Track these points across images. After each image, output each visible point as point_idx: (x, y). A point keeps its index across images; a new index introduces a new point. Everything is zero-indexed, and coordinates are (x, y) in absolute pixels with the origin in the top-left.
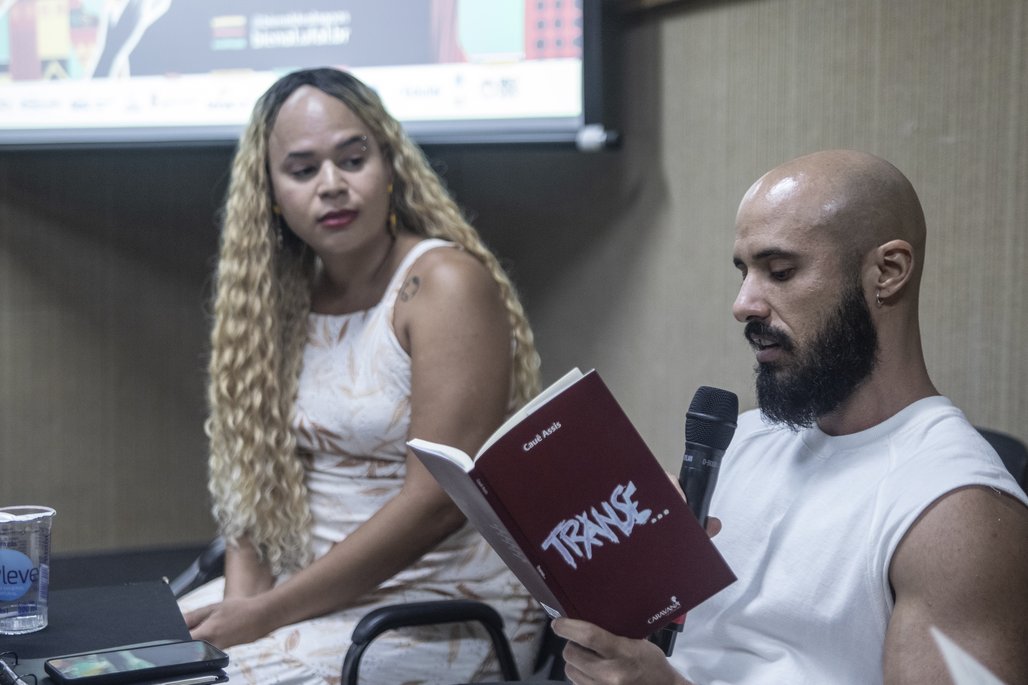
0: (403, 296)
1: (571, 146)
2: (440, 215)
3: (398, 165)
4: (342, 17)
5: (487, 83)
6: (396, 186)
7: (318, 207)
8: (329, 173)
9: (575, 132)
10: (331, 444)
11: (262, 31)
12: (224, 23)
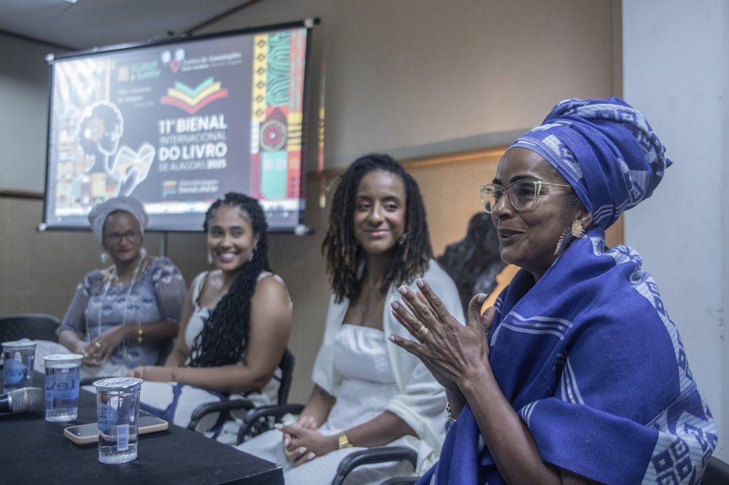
1: (292, 233)
4: (215, 182)
5: (272, 208)
9: (294, 227)
11: (183, 187)
12: (168, 183)
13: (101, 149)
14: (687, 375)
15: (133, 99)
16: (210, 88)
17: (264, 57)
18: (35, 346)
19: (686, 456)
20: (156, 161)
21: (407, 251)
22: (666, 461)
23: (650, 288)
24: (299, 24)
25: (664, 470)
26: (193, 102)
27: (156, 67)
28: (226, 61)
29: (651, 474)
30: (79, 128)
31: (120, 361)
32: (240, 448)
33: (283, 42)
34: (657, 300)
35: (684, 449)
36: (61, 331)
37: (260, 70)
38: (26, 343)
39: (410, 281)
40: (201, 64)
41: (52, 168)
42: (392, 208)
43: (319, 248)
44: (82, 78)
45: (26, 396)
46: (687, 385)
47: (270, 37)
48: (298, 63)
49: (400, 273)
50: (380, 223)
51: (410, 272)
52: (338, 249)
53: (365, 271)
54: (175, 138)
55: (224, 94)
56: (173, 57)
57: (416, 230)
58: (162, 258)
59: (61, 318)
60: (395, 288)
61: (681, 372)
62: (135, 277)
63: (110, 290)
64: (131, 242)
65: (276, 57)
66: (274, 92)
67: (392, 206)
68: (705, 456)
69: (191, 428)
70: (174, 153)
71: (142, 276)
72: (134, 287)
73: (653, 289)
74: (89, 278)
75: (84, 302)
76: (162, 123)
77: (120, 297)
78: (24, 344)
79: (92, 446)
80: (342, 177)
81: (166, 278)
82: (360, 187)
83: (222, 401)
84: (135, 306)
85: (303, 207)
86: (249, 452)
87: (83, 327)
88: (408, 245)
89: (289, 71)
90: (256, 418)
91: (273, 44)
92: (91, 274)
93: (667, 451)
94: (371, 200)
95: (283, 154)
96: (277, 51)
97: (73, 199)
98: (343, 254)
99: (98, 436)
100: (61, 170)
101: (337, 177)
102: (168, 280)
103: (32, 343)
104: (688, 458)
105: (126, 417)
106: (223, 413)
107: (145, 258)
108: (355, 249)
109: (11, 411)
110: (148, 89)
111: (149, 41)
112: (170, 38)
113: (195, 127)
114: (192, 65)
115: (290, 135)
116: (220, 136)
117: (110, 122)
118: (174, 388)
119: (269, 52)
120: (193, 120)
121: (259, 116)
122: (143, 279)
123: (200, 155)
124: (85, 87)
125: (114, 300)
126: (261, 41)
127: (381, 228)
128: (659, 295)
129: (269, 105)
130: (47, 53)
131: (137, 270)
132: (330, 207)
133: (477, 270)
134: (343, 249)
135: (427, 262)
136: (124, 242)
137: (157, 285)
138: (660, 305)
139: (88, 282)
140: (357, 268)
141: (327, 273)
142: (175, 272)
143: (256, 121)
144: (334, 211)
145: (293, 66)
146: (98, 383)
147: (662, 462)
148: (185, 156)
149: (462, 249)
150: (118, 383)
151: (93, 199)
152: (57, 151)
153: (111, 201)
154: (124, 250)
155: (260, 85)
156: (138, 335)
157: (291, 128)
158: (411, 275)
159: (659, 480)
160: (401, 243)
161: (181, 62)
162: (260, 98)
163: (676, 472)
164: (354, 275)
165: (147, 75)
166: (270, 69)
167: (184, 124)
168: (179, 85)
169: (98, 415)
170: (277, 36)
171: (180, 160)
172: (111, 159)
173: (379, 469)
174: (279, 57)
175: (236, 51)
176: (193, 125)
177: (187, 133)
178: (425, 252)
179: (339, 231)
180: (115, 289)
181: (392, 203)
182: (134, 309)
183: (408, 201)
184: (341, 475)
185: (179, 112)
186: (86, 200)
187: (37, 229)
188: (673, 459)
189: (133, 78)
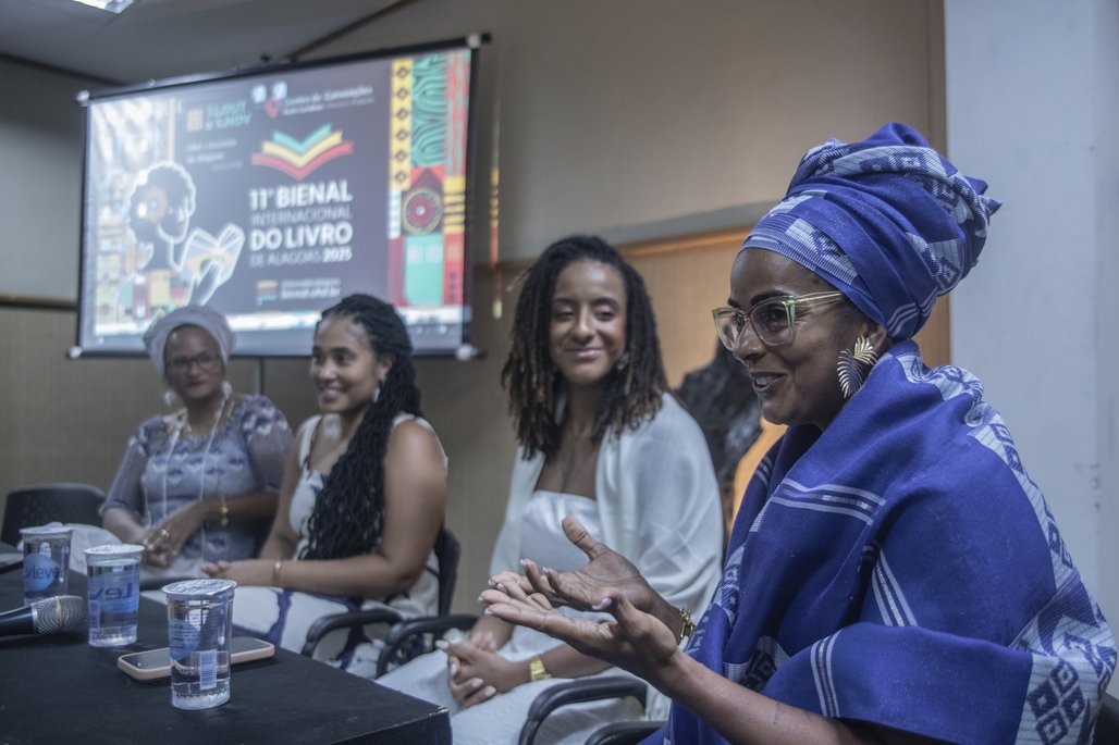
1: (454, 356)
4: (336, 282)
9: (457, 349)
11: (287, 289)
12: (264, 285)
13: (162, 234)
14: (1064, 562)
15: (210, 158)
16: (326, 140)
17: (407, 93)
18: (70, 533)
19: (1075, 686)
20: (246, 251)
21: (629, 380)
22: (1046, 697)
23: (997, 433)
24: (459, 43)
25: (1046, 711)
26: (300, 161)
27: (243, 109)
28: (351, 99)
29: (1029, 720)
30: (128, 202)
31: (196, 553)
32: (383, 681)
33: (435, 69)
34: (1010, 451)
35: (1070, 676)
36: (105, 509)
37: (402, 113)
38: (56, 529)
39: (634, 425)
40: (312, 103)
41: (88, 262)
42: (605, 317)
43: (497, 377)
44: (132, 127)
45: (58, 608)
46: (1066, 576)
47: (416, 62)
48: (458, 103)
49: (620, 413)
50: (589, 338)
51: (636, 411)
52: (526, 378)
53: (567, 410)
54: (274, 215)
55: (347, 148)
56: (269, 93)
57: (642, 348)
58: (257, 396)
59: (106, 490)
60: (613, 436)
61: (1055, 558)
62: (216, 425)
63: (178, 445)
64: (205, 371)
65: (424, 93)
66: (423, 145)
67: (605, 314)
68: (1102, 682)
69: (307, 653)
70: (273, 239)
71: (228, 424)
72: (216, 440)
73: (1002, 434)
74: (146, 429)
75: (139, 466)
76: (254, 194)
77: (193, 457)
78: (54, 530)
79: (163, 682)
80: (530, 270)
81: (264, 427)
82: (558, 286)
83: (351, 611)
84: (218, 470)
85: (469, 317)
86: (397, 688)
87: (139, 502)
88: (631, 371)
89: (444, 114)
90: (404, 638)
91: (421, 74)
92: (149, 423)
93: (1047, 683)
94: (575, 304)
95: (437, 239)
96: (426, 83)
97: (122, 309)
98: (534, 386)
99: (169, 667)
100: (103, 266)
101: (523, 272)
102: (266, 430)
103: (66, 529)
104: (1078, 688)
105: (213, 638)
106: (354, 630)
107: (230, 396)
108: (552, 379)
109: (37, 632)
110: (232, 143)
111: (234, 71)
112: (264, 65)
113: (305, 199)
114: (298, 106)
115: (448, 210)
116: (342, 212)
117: (176, 193)
118: (279, 596)
119: (415, 86)
120: (301, 189)
121: (400, 181)
122: (228, 428)
123: (312, 241)
124: (137, 141)
125: (186, 461)
126: (402, 69)
127: (591, 345)
128: (1011, 442)
129: (415, 165)
130: (78, 91)
131: (218, 414)
132: (512, 316)
133: (731, 410)
134: (535, 379)
135: (659, 397)
136: (195, 371)
137: (250, 438)
138: (1015, 459)
139: (145, 433)
140: (554, 407)
141: (510, 415)
142: (277, 418)
143: (395, 190)
144: (518, 321)
145: (451, 105)
146: (168, 589)
147: (1042, 700)
148: (290, 244)
149: (708, 378)
150: (199, 588)
151: (151, 310)
152: (96, 238)
153: (179, 311)
154: (194, 383)
155: (401, 134)
156: (221, 516)
157: (448, 200)
158: (637, 415)
159: (1040, 728)
160: (621, 367)
161: (282, 101)
162: (401, 155)
163: (1063, 713)
164: (551, 417)
165: (230, 122)
166: (416, 111)
167: (286, 196)
168: (279, 137)
169: (171, 636)
170: (425, 62)
171: (282, 249)
172: (178, 249)
173: (592, 711)
174: (430, 93)
175: (365, 84)
176: (300, 196)
177: (292, 209)
178: (656, 381)
179: (527, 351)
180: (185, 444)
181: (606, 308)
182: (216, 474)
183: (630, 305)
184: (535, 720)
185: (280, 176)
186: (141, 311)
187: (68, 356)
188: (1057, 694)
189: (209, 126)
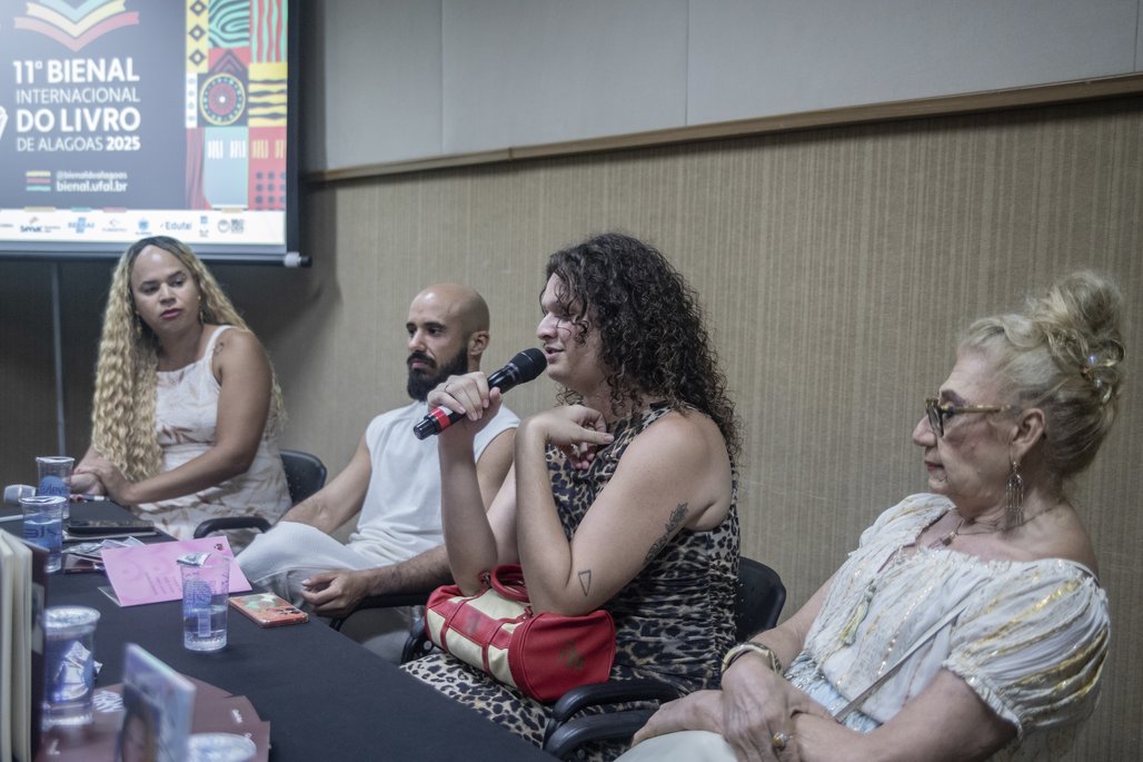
0: (215, 353)
1: (280, 264)
2: (225, 312)
3: (202, 286)
4: (121, 175)
5: (224, 222)
6: (203, 296)
7: (160, 309)
8: (165, 291)
9: (283, 255)
10: (184, 436)
11: (62, 182)
12: (33, 174)
16: (105, 8)
20: (10, 132)
26: (75, 30)
54: (44, 92)
55: (132, 19)
66: (223, 22)
70: (44, 120)
76: (17, 64)
95: (241, 132)
113: (82, 75)
115: (253, 100)
116: (127, 94)
120: (76, 63)
121: (197, 63)
123: (92, 125)
129: (214, 45)
143: (191, 73)
148: (65, 127)
155: (197, 7)
157: (254, 88)
162: (197, 31)
167: (58, 70)
171: (55, 133)
176: (76, 71)
177: (66, 86)
185: (50, 46)
